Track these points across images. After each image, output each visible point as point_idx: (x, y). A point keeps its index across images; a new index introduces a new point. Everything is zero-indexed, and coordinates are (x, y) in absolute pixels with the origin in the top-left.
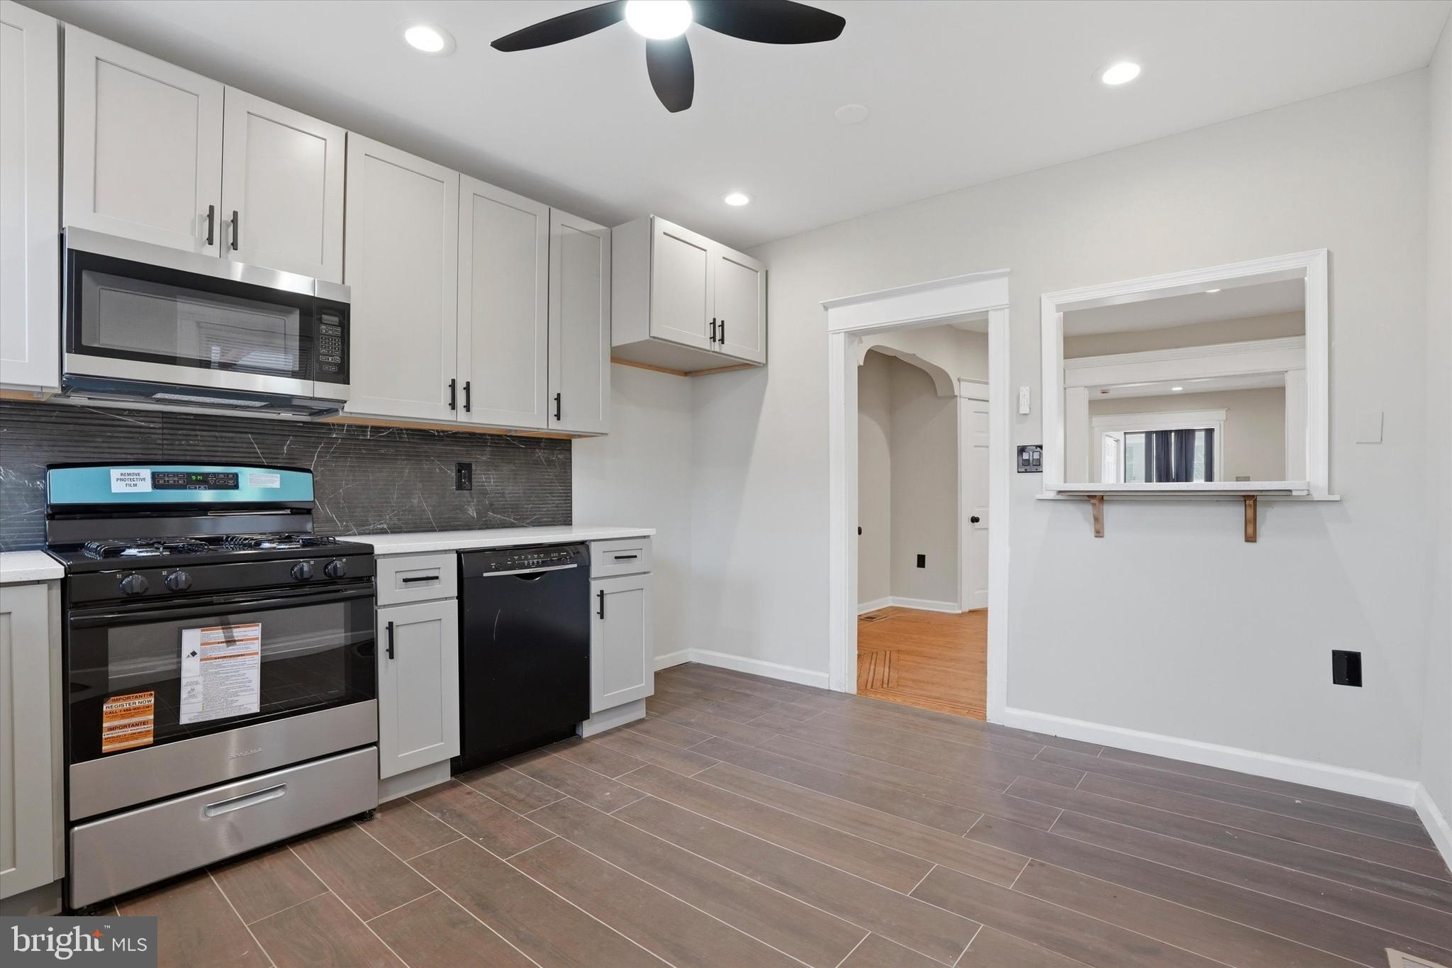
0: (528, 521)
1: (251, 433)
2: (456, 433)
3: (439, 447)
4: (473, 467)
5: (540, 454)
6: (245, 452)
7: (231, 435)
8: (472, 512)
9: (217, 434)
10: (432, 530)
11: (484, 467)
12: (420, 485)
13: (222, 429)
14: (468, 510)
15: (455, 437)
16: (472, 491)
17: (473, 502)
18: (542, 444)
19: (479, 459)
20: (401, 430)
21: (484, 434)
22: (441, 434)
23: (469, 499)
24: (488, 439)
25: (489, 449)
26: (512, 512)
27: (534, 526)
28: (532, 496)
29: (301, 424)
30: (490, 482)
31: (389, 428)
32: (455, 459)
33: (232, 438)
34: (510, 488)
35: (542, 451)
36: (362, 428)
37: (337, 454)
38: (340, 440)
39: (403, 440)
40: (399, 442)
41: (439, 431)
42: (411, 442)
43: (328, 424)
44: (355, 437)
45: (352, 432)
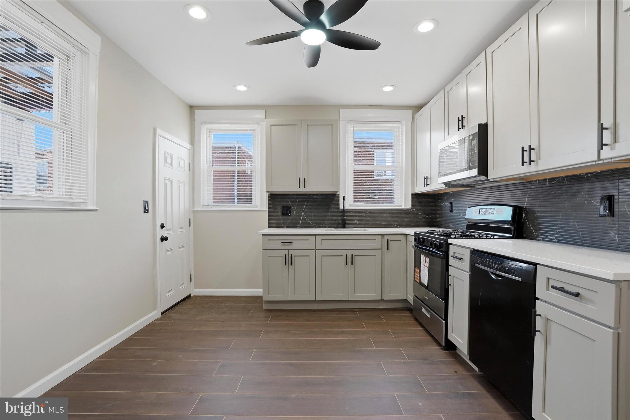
1: (508, 191)
2: (601, 172)
3: (587, 185)
4: (616, 198)
6: (507, 199)
7: (503, 192)
8: (614, 236)
9: (500, 193)
11: (627, 197)
12: (574, 213)
13: (501, 190)
14: (610, 233)
15: (601, 176)
16: (614, 219)
17: (615, 228)
19: (622, 190)
20: (563, 177)
22: (589, 175)
23: (612, 225)
29: (522, 184)
31: (557, 178)
32: (600, 192)
36: (544, 180)
37: (534, 196)
38: (535, 189)
39: (564, 183)
40: (563, 185)
41: (586, 174)
42: (569, 185)
43: (531, 181)
44: (541, 186)
45: (540, 184)
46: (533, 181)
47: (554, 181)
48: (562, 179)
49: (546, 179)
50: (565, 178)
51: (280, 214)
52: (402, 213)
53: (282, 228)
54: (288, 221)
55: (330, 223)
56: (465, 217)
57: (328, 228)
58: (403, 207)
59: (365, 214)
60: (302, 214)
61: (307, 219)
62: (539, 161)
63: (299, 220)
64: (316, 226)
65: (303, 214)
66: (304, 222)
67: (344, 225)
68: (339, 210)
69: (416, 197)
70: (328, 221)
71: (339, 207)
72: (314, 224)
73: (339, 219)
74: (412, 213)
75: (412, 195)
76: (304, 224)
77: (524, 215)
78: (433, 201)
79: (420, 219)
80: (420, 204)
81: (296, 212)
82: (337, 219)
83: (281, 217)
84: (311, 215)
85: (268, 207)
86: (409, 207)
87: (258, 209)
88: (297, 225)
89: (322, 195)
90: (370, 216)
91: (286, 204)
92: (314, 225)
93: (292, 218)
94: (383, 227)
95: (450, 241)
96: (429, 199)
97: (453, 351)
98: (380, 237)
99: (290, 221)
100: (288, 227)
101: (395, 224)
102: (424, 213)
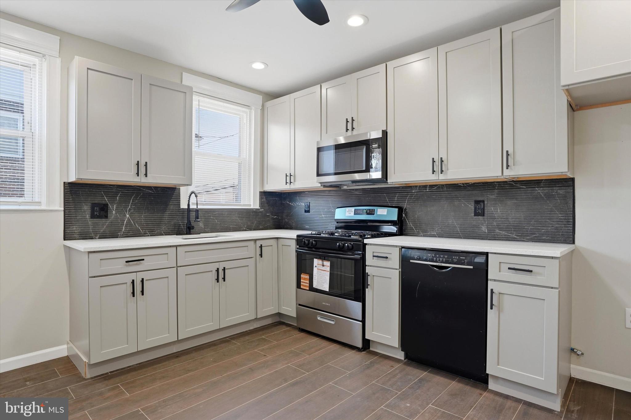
0: (528, 238)
1: (385, 193)
2: (474, 183)
3: (463, 193)
4: (486, 202)
5: (539, 191)
6: (384, 201)
7: (380, 194)
8: (484, 229)
9: (376, 195)
10: (459, 237)
11: (493, 202)
12: (452, 213)
13: (378, 193)
14: (482, 228)
15: (474, 186)
16: (485, 217)
17: (485, 223)
18: (542, 185)
19: (490, 197)
20: (443, 185)
21: (494, 182)
22: (465, 185)
23: (482, 222)
24: (496, 185)
25: (496, 191)
26: (514, 231)
27: (533, 242)
28: (532, 221)
29: (401, 188)
30: (497, 211)
31: (437, 185)
32: (473, 198)
33: (380, 196)
34: (513, 215)
35: (541, 189)
36: (425, 187)
37: (415, 199)
38: (416, 193)
39: (444, 190)
40: (442, 191)
41: (463, 184)
42: (448, 191)
43: (411, 186)
44: (422, 191)
45: (421, 189)
46: (413, 186)
47: (434, 187)
48: (442, 186)
49: (427, 186)
50: (445, 186)
51: (88, 216)
52: (251, 214)
53: (92, 238)
54: (103, 227)
55: (168, 229)
56: (334, 218)
57: (165, 235)
58: (252, 207)
59: (212, 215)
60: (126, 216)
61: (135, 224)
62: (448, 171)
63: (121, 224)
64: (147, 234)
65: (128, 216)
66: (129, 228)
67: (189, 230)
68: (180, 210)
69: (265, 196)
70: (166, 225)
71: (180, 206)
72: (145, 230)
73: (179, 223)
74: (260, 213)
75: (261, 192)
76: (129, 230)
77: (404, 215)
78: (279, 201)
79: (268, 220)
80: (268, 203)
81: (116, 214)
82: (177, 223)
83: (90, 222)
84: (141, 218)
85: (65, 205)
86: (257, 206)
87: (43, 207)
88: (117, 233)
89: (156, 188)
90: (217, 218)
91: (97, 200)
92: (144, 232)
93: (109, 223)
94: (231, 230)
95: (366, 241)
96: (277, 199)
97: (368, 350)
98: (253, 242)
99: (106, 227)
100: (103, 236)
101: (244, 227)
102: (272, 214)
